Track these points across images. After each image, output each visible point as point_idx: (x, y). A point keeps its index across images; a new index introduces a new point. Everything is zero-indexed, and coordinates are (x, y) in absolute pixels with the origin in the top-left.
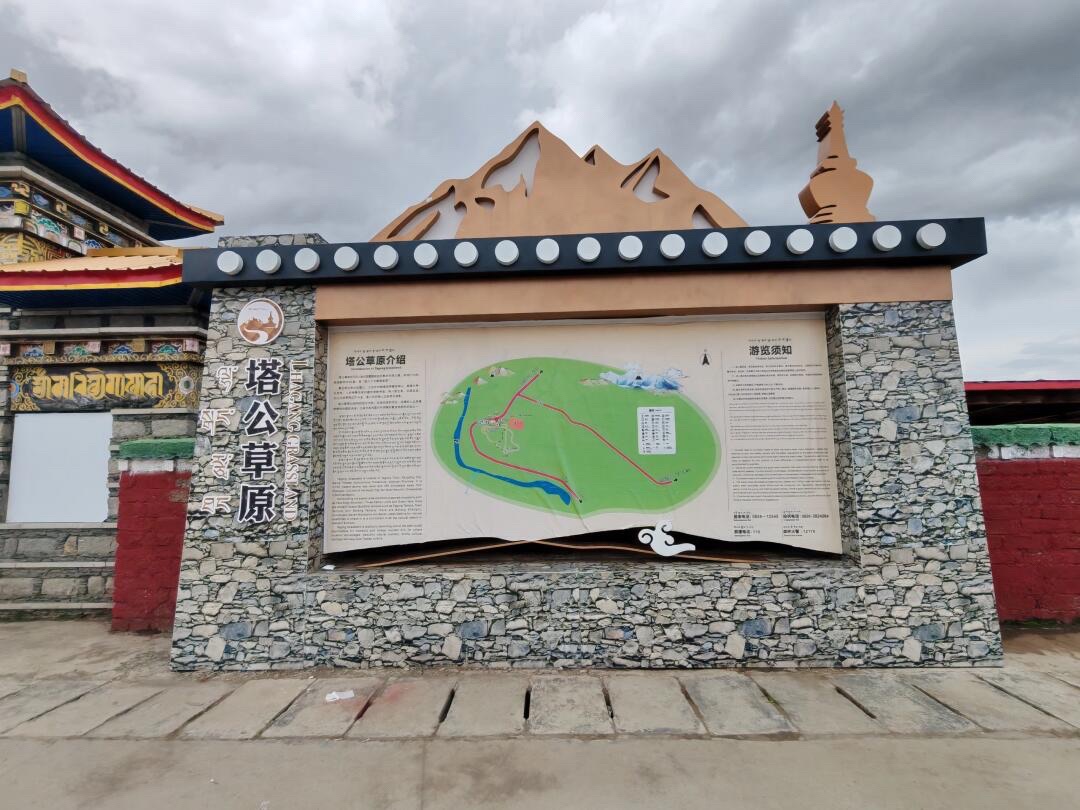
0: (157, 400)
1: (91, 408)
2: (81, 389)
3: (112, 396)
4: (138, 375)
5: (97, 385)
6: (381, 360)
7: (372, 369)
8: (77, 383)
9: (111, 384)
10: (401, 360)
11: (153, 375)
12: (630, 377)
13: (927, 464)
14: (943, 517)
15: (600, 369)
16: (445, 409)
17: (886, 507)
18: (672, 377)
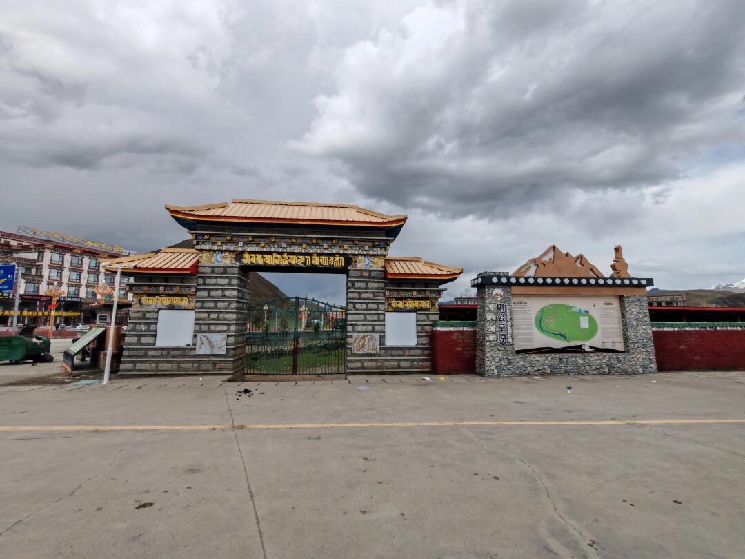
0: (430, 309)
1: (410, 311)
2: (406, 305)
3: (416, 308)
4: (423, 301)
5: (411, 304)
6: (521, 303)
7: (519, 306)
8: (405, 303)
9: (416, 304)
10: (526, 303)
11: (428, 302)
12: (578, 310)
13: (642, 331)
14: (646, 342)
15: (572, 307)
16: (537, 316)
17: (635, 340)
18: (588, 310)
